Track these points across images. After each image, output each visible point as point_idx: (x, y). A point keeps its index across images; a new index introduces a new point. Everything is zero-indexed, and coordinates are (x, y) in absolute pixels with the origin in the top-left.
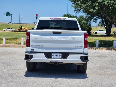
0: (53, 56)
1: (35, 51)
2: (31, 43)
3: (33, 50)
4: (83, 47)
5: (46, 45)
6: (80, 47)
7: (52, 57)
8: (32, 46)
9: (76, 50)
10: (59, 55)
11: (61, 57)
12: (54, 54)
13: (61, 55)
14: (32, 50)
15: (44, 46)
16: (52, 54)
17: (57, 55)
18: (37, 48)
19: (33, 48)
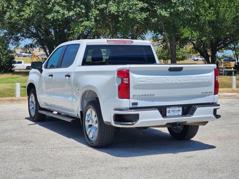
0: (169, 111)
1: (139, 105)
2: (132, 92)
3: (136, 104)
4: (213, 93)
5: (157, 93)
6: (209, 94)
7: (168, 115)
9: (203, 98)
10: (177, 109)
11: (180, 113)
12: (171, 109)
13: (181, 109)
14: (133, 104)
15: (155, 96)
16: (168, 109)
17: (175, 110)
18: (142, 100)
19: (135, 101)
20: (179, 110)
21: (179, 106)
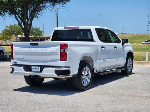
1: (18, 63)
4: (59, 60)
5: (26, 57)
6: (56, 60)
7: (32, 70)
8: (15, 58)
9: (52, 63)
10: (38, 68)
12: (34, 67)
13: (39, 68)
15: (24, 59)
16: (32, 67)
17: (36, 68)
18: (19, 61)
19: (16, 61)
20: (39, 69)
21: (38, 66)
